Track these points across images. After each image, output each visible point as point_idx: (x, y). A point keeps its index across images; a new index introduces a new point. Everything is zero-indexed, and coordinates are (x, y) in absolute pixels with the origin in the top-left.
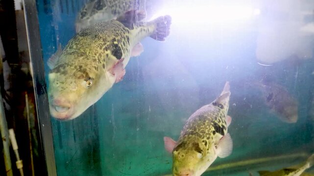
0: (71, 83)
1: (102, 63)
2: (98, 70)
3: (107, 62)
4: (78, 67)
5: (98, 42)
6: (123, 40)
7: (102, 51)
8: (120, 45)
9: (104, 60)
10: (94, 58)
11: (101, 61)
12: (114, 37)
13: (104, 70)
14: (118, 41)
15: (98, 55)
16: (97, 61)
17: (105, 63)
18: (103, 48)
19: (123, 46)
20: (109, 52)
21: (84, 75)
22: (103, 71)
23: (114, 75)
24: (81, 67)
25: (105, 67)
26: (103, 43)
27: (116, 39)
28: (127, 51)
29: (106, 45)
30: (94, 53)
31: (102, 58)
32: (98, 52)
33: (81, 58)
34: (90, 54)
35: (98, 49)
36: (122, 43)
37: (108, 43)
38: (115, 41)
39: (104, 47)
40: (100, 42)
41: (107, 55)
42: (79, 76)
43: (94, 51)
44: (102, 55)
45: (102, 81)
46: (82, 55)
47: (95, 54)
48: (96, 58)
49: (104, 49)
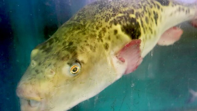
0: (50, 65)
1: (105, 41)
2: (94, 51)
3: (113, 42)
4: (67, 44)
5: (105, 12)
6: (147, 15)
7: (108, 24)
8: (139, 21)
9: (109, 38)
10: (93, 33)
11: (103, 39)
12: (133, 8)
13: (106, 52)
14: (138, 15)
15: (101, 29)
16: (97, 37)
17: (109, 43)
18: (110, 20)
19: (145, 23)
20: (119, 27)
21: (71, 56)
22: (104, 54)
23: (123, 61)
24: (71, 43)
25: (109, 49)
26: (111, 14)
27: (135, 11)
28: (150, 32)
29: (116, 17)
30: (95, 27)
31: (107, 34)
32: (101, 26)
33: (76, 32)
34: (90, 28)
35: (103, 21)
36: (144, 19)
37: (120, 15)
38: (133, 13)
39: (112, 19)
40: (108, 12)
41: (116, 32)
42: (63, 56)
43: (97, 23)
44: (107, 30)
45: (99, 68)
46: (79, 28)
47: (97, 28)
48: (97, 33)
49: (111, 22)
